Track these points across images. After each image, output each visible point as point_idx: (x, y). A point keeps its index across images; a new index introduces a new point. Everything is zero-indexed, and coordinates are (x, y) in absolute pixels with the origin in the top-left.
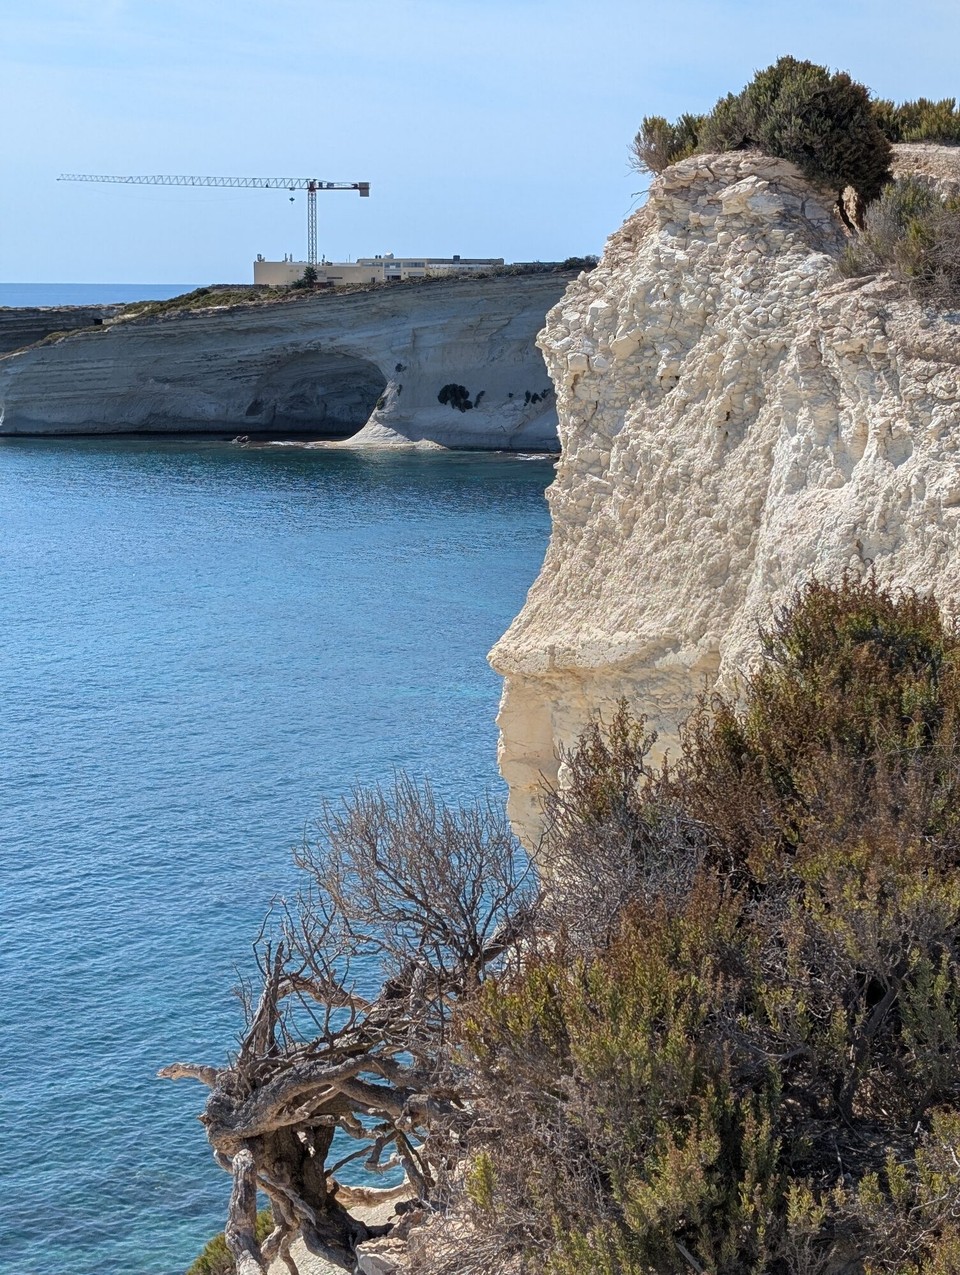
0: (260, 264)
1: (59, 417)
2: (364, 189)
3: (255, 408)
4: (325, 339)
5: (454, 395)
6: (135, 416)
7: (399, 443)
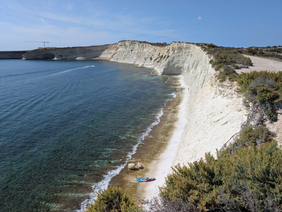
0: (39, 48)
1: (30, 58)
2: (48, 42)
3: (44, 57)
4: (50, 52)
5: (61, 56)
6: (35, 58)
7: (58, 59)
